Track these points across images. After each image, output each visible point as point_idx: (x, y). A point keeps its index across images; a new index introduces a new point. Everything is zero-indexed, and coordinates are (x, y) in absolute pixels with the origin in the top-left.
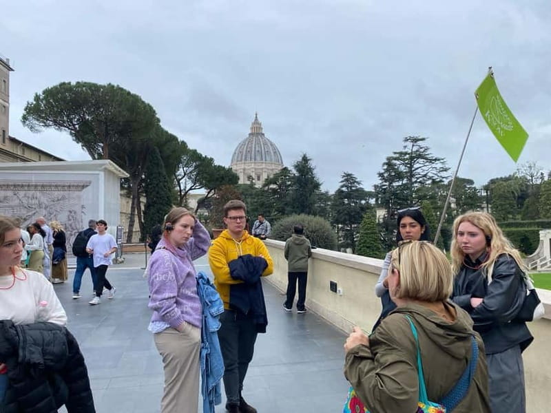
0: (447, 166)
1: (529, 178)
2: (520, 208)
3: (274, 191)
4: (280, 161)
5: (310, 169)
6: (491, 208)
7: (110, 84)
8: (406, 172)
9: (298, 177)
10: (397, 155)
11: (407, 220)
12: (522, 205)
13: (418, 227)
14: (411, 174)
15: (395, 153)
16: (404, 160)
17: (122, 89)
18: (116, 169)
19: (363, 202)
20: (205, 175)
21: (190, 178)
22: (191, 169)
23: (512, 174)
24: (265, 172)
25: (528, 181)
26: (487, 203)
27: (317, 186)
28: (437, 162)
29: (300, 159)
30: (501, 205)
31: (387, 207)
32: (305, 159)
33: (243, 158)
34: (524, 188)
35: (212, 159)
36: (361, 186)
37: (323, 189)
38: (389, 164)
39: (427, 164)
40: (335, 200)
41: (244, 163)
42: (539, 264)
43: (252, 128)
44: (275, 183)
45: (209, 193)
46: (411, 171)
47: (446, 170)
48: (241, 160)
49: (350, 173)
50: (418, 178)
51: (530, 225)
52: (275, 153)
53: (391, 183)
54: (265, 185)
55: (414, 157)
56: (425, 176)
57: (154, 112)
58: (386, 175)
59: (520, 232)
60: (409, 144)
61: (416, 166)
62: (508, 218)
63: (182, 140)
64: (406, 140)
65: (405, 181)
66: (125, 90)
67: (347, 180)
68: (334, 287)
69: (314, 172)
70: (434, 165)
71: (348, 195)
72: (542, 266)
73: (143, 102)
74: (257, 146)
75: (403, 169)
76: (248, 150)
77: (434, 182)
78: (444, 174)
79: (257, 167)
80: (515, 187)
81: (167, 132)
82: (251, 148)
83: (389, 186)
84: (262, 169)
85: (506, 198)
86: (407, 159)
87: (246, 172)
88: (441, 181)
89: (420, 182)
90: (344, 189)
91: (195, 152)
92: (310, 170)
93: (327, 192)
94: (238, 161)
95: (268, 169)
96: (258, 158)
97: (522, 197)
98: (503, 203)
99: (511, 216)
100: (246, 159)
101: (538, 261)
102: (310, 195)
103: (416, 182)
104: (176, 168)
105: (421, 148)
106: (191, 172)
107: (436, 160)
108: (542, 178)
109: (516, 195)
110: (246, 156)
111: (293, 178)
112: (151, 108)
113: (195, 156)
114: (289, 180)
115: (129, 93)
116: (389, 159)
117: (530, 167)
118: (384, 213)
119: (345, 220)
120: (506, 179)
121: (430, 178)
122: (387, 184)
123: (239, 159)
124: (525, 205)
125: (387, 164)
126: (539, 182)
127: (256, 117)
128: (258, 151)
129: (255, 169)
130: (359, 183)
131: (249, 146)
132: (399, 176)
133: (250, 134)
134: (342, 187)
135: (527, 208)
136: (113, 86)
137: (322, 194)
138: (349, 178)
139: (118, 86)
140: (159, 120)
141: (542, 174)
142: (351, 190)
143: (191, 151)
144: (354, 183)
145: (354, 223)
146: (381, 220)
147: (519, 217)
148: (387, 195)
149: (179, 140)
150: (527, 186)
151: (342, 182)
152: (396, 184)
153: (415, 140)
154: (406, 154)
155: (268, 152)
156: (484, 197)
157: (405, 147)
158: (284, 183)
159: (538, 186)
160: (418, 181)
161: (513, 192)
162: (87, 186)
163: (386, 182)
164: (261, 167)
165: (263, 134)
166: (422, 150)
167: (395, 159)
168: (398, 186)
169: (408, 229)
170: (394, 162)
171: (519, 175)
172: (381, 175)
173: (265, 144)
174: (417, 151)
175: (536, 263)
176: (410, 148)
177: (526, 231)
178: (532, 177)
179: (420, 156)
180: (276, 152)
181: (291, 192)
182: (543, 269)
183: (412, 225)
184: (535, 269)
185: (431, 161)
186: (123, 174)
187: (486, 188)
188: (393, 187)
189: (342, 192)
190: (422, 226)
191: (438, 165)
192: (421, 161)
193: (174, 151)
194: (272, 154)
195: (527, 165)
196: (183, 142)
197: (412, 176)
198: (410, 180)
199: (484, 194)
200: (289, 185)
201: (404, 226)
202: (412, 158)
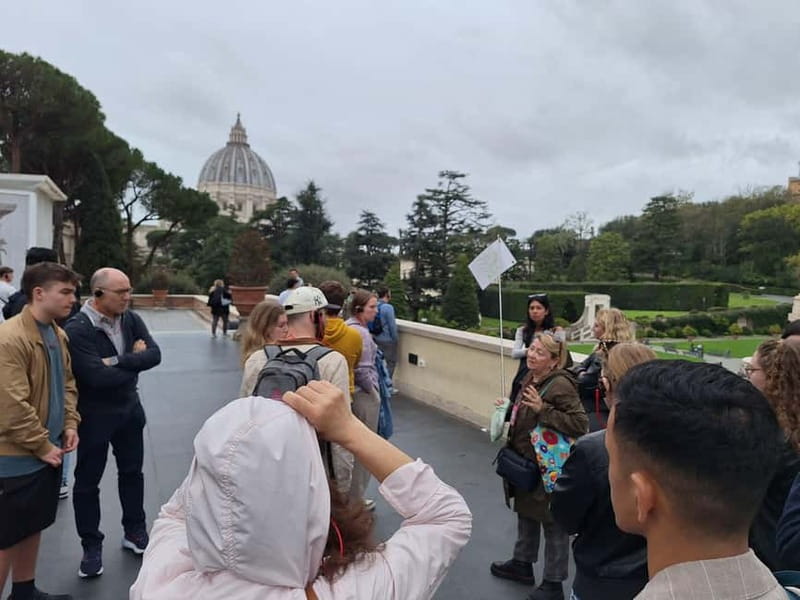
0: (489, 212)
1: (578, 232)
2: (566, 267)
3: (267, 229)
4: (271, 186)
5: (319, 202)
6: (535, 266)
7: (25, 54)
8: (440, 217)
9: (301, 212)
10: (430, 194)
11: (535, 304)
12: (568, 263)
13: (543, 310)
14: (446, 219)
15: (428, 191)
16: (438, 200)
17: (46, 64)
18: (52, 189)
19: (385, 251)
20: (168, 201)
21: (144, 203)
22: (146, 190)
23: (560, 225)
24: (250, 199)
25: (577, 235)
26: (530, 260)
27: (327, 225)
28: (477, 206)
29: (305, 188)
30: (546, 263)
31: (416, 260)
32: (312, 188)
33: (218, 176)
34: (572, 244)
35: (179, 179)
36: (384, 231)
37: (333, 231)
38: (421, 205)
39: (465, 207)
40: (347, 246)
41: (219, 185)
42: (583, 334)
43: (231, 135)
44: (269, 218)
45: (172, 226)
46: (446, 216)
47: (486, 216)
48: (214, 180)
49: (370, 212)
50: (453, 225)
51: (575, 288)
52: (265, 173)
53: (421, 229)
54: (252, 220)
55: (451, 198)
56: (462, 222)
57: (97, 103)
58: (416, 218)
59: (564, 296)
60: (446, 181)
61: (452, 209)
62: (552, 279)
63: (135, 148)
64: (442, 175)
65: (438, 228)
66: (51, 67)
67: (367, 221)
68: (413, 359)
69: (324, 207)
70: (473, 210)
71: (367, 241)
72: (586, 336)
73: (80, 88)
74: (239, 161)
75: (436, 212)
76: (226, 165)
77: (472, 230)
78: (484, 222)
79: (237, 192)
80: (562, 242)
81: (112, 134)
82: (229, 163)
83: (419, 232)
84: (245, 195)
85: (552, 255)
86: (442, 200)
87: (222, 197)
88: (480, 230)
89: (456, 230)
90: (363, 233)
91: (153, 165)
92: (318, 204)
93: (337, 235)
94: (209, 180)
95: (255, 196)
96: (240, 179)
97: (569, 255)
98: (547, 260)
99: (555, 276)
100: (221, 179)
101: (582, 330)
102: (318, 237)
103: (451, 229)
104: (124, 187)
105: (460, 187)
106: (146, 195)
107: (476, 203)
108: (592, 233)
109: (563, 251)
110: (221, 174)
111: (293, 212)
112: (92, 98)
113: (153, 171)
114: (288, 215)
115: (57, 72)
116: (421, 198)
117: (580, 219)
118: (411, 267)
119: (362, 274)
120: (554, 232)
121: (468, 226)
122: (417, 229)
123: (212, 178)
124: (571, 265)
125: (417, 204)
126: (588, 237)
127: (238, 120)
128: (240, 169)
129: (235, 194)
130: (381, 226)
131: (227, 160)
132: (432, 221)
133: (228, 144)
134: (361, 229)
135: (573, 267)
136: (32, 59)
137: (331, 237)
138: (369, 218)
139: (39, 58)
140: (103, 117)
141: (592, 228)
142: (370, 234)
143: (146, 163)
144: (375, 225)
145: (373, 278)
146: (408, 276)
147: (563, 277)
148: (417, 244)
149: (130, 148)
150: (575, 242)
151: (361, 223)
152: (427, 231)
153: (454, 176)
154: (441, 192)
155: (254, 172)
156: (527, 252)
157: (440, 184)
158: (280, 219)
159: (587, 242)
160: (454, 228)
161: (559, 248)
162: (9, 212)
163: (416, 226)
164: (244, 192)
165: (248, 146)
166: (460, 190)
167: (429, 198)
168: (430, 233)
169: (535, 310)
170: (427, 202)
171: (568, 228)
172: (410, 218)
173: (251, 159)
174: (455, 190)
175: (579, 333)
176: (446, 185)
177: (572, 296)
178: (581, 230)
179: (457, 197)
180: (267, 172)
181: (290, 232)
182: (587, 339)
183: (539, 308)
184: (578, 339)
185: (470, 204)
186: (59, 195)
187: (530, 241)
188: (424, 234)
189: (360, 236)
190: (546, 308)
191: (478, 210)
192: (458, 202)
193: (123, 163)
194: (261, 174)
195: (577, 216)
196: (136, 150)
197: (447, 221)
198: (444, 226)
199: (527, 247)
200: (289, 223)
201: (533, 308)
202: (448, 199)
